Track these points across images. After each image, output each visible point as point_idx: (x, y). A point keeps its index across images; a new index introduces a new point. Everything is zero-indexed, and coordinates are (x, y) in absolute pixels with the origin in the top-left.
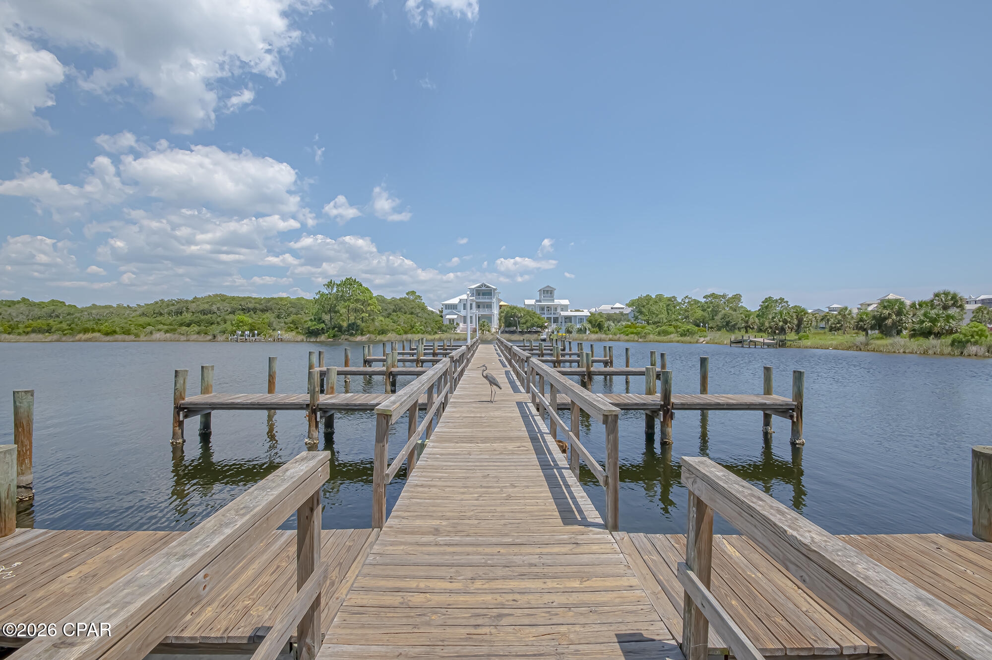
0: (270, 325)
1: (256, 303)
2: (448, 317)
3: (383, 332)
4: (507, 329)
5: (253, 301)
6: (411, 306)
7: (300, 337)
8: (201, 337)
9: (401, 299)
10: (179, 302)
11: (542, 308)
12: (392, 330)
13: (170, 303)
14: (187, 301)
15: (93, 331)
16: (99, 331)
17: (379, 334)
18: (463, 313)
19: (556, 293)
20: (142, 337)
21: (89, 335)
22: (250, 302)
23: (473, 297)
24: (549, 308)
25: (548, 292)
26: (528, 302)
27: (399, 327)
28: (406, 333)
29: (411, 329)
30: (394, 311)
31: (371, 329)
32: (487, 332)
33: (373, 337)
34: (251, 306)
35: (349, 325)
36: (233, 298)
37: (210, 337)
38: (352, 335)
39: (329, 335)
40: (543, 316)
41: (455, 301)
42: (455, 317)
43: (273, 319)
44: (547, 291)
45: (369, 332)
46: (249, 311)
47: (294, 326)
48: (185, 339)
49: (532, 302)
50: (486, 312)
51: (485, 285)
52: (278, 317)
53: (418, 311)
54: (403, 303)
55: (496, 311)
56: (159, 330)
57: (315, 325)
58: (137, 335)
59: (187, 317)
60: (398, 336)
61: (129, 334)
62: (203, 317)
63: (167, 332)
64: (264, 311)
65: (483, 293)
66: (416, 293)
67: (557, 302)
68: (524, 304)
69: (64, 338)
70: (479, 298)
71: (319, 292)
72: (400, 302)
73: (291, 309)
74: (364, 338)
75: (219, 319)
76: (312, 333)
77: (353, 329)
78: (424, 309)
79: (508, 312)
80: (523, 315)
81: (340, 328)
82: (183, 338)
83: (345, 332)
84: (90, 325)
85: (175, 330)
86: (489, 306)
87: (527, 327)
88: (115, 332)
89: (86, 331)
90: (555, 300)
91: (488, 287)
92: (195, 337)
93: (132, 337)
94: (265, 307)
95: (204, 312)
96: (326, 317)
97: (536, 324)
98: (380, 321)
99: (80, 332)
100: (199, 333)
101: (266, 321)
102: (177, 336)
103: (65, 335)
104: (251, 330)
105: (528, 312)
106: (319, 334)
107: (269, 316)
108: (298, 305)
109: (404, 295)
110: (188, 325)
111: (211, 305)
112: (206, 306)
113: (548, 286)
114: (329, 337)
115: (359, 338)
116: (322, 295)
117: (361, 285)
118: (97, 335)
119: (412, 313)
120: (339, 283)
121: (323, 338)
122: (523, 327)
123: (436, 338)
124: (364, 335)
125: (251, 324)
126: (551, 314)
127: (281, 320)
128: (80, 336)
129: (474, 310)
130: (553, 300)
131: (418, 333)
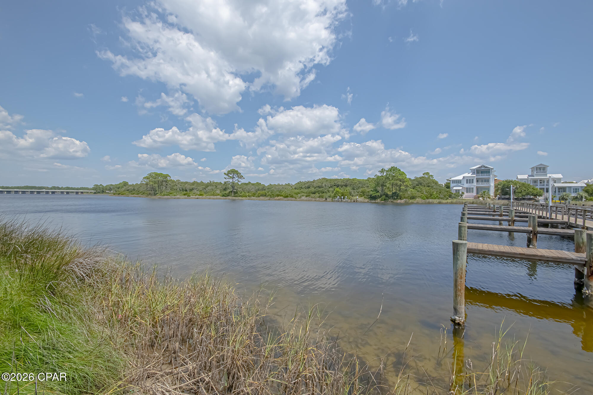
0: (350, 193)
1: (341, 182)
2: (454, 188)
3: (413, 198)
4: (503, 197)
6: (428, 182)
7: (367, 200)
8: (321, 199)
9: (420, 178)
10: (308, 182)
11: (535, 181)
12: (419, 197)
13: (305, 183)
14: (311, 182)
16: (282, 196)
17: (411, 199)
18: (466, 185)
19: (548, 169)
21: (279, 198)
22: (339, 182)
23: (474, 175)
24: (541, 180)
25: (542, 169)
26: (520, 177)
27: (423, 195)
28: (427, 198)
29: (431, 196)
30: (417, 185)
31: (406, 195)
32: (488, 199)
33: (407, 200)
34: (340, 183)
35: (393, 193)
36: (331, 180)
37: (324, 199)
38: (395, 199)
39: (382, 199)
40: (537, 187)
41: (460, 177)
42: (461, 188)
43: (351, 190)
44: (540, 169)
45: (405, 198)
46: (339, 186)
47: (363, 194)
48: (314, 200)
49: (525, 177)
50: (485, 185)
51: (484, 166)
52: (354, 189)
53: (433, 185)
54: (423, 180)
55: (492, 184)
56: (303, 196)
57: (375, 193)
59: (313, 189)
60: (423, 200)
61: (293, 197)
62: (319, 189)
63: (306, 197)
64: (346, 186)
65: (481, 172)
66: (429, 173)
68: (517, 178)
69: (271, 199)
70: (479, 175)
71: (376, 175)
72: (421, 180)
73: (359, 185)
74: (402, 201)
75: (326, 190)
76: (373, 198)
77: (396, 196)
78: (436, 183)
79: (504, 185)
80: (518, 187)
81: (387, 195)
82: (314, 199)
83: (390, 197)
84: (278, 193)
85: (309, 196)
86: (487, 181)
87: (523, 195)
89: (278, 196)
90: (548, 175)
91: (486, 167)
92: (318, 199)
93: (294, 199)
94: (345, 183)
95: (319, 187)
96: (379, 189)
97: (531, 193)
98: (411, 191)
99: (276, 196)
100: (319, 197)
101: (349, 191)
102: (311, 198)
103: (271, 197)
104: (343, 196)
105: (523, 184)
106: (376, 198)
107: (349, 189)
108: (362, 183)
109: (422, 175)
110: (314, 193)
111: (322, 184)
112: (320, 184)
113: (541, 164)
114: (382, 200)
115: (399, 201)
116: (378, 177)
117: (400, 170)
118: (281, 197)
119: (429, 186)
120: (387, 170)
121: (378, 200)
122: (518, 195)
123: (449, 202)
124: (402, 199)
125: (342, 193)
126: (544, 185)
127: (355, 191)
128: (276, 198)
129: (475, 183)
130: (546, 175)
131: (435, 198)
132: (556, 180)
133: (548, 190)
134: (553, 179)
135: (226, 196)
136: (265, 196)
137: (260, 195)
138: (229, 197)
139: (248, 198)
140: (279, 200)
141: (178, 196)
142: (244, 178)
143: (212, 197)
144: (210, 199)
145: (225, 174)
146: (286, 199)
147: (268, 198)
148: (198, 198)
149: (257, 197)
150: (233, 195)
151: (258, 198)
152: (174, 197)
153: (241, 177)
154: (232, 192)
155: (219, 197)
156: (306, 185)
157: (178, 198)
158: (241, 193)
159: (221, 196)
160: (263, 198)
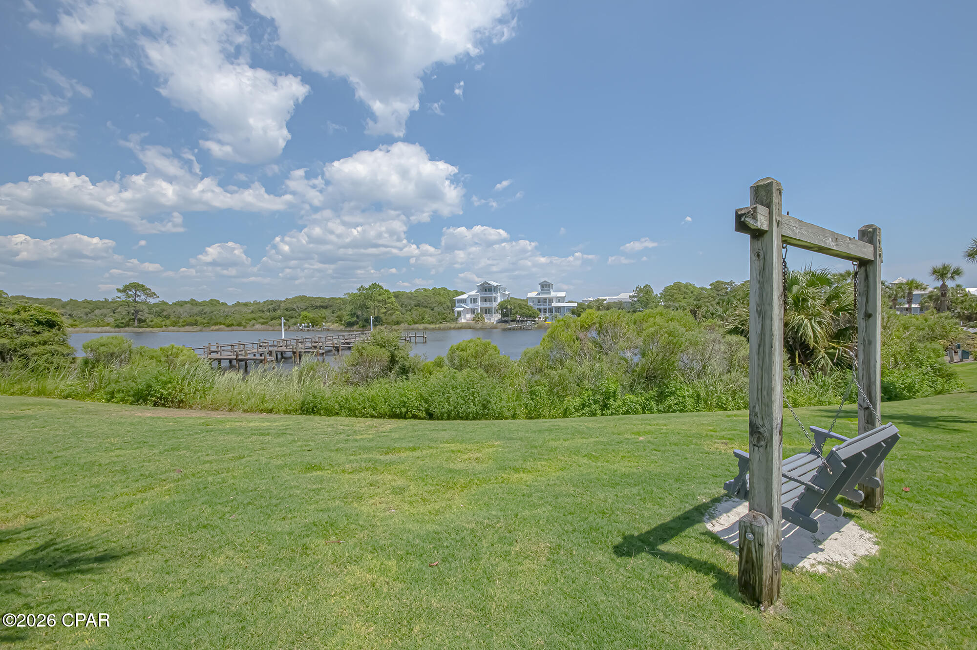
0: (325, 318)
2: (456, 309)
3: (398, 323)
4: (503, 319)
5: (320, 301)
6: (430, 302)
7: (341, 327)
11: (539, 300)
12: (406, 321)
13: (272, 302)
14: (281, 302)
15: (221, 324)
16: (224, 324)
18: (470, 306)
19: (552, 287)
20: (248, 328)
21: (218, 327)
23: (479, 293)
26: (529, 295)
27: (411, 319)
28: (416, 323)
29: (422, 320)
31: (389, 320)
34: (318, 304)
36: (309, 299)
39: (359, 326)
40: (536, 307)
41: (465, 296)
42: (461, 309)
43: (328, 314)
44: (546, 285)
45: (387, 323)
47: (340, 319)
49: (533, 294)
50: (488, 305)
52: (332, 312)
56: (259, 323)
57: (351, 318)
58: (245, 327)
60: (408, 326)
61: (241, 326)
63: (263, 324)
64: (326, 307)
65: (484, 289)
68: (526, 297)
69: (204, 329)
70: (483, 294)
74: (383, 328)
75: (296, 315)
76: (349, 324)
79: (502, 306)
80: (513, 307)
81: (368, 320)
82: (271, 328)
84: (221, 320)
85: (266, 323)
87: (517, 317)
88: (232, 325)
89: (216, 324)
90: (551, 293)
91: (489, 284)
93: (242, 328)
95: (289, 309)
96: (359, 312)
98: (396, 315)
99: (213, 325)
101: (324, 315)
102: (268, 327)
103: (204, 326)
105: (520, 305)
106: (353, 325)
107: (327, 312)
111: (293, 305)
112: (289, 306)
113: (545, 281)
116: (356, 296)
117: (382, 288)
118: (222, 326)
120: (367, 287)
121: (355, 328)
124: (384, 325)
125: (312, 318)
126: (541, 305)
128: (213, 328)
129: (479, 303)
131: (426, 322)
132: (560, 300)
133: (551, 310)
134: (557, 298)
135: (122, 327)
136: (196, 324)
137: (185, 323)
138: (127, 329)
139: (164, 328)
140: (216, 330)
142: (158, 297)
143: (94, 329)
144: (87, 332)
145: (118, 289)
146: (228, 329)
147: (199, 328)
149: (179, 327)
150: (136, 324)
151: (182, 329)
153: (152, 295)
154: (134, 320)
155: (109, 328)
156: (271, 307)
158: (151, 321)
159: (112, 327)
160: (191, 328)
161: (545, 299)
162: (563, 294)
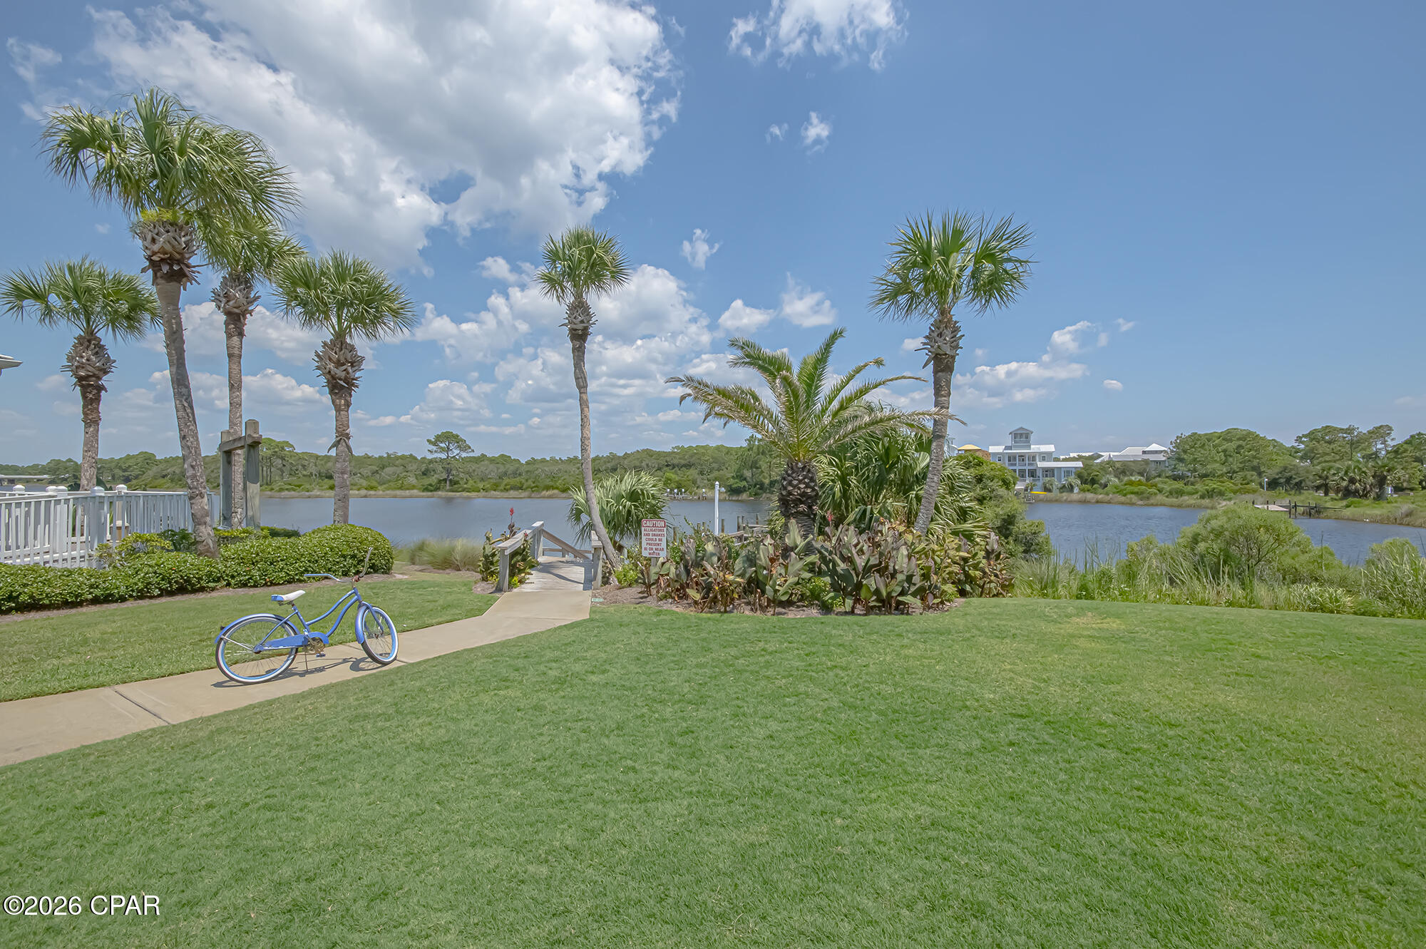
0: (694, 482)
1: (680, 458)
10: (614, 458)
11: (1012, 458)
14: (619, 458)
15: (552, 488)
16: (557, 488)
19: (1032, 437)
21: (550, 492)
22: (674, 456)
25: (1022, 436)
26: (992, 449)
34: (676, 461)
35: (771, 482)
36: (659, 454)
38: (773, 493)
39: (750, 493)
40: (1015, 468)
43: (697, 476)
44: (1021, 435)
46: (674, 468)
49: (1000, 449)
52: (701, 473)
57: (737, 482)
64: (687, 467)
67: (1034, 448)
68: (986, 452)
69: (533, 495)
73: (714, 465)
76: (735, 491)
77: (775, 486)
81: (762, 485)
83: (766, 489)
84: (548, 482)
89: (548, 488)
90: (1032, 446)
94: (688, 463)
96: (748, 474)
99: (543, 490)
101: (690, 478)
103: (533, 491)
104: (679, 488)
106: (742, 492)
107: (693, 473)
108: (719, 461)
111: (641, 462)
112: (637, 463)
113: (1022, 428)
114: (751, 495)
116: (745, 450)
118: (556, 491)
121: (744, 496)
125: (677, 482)
127: (704, 477)
128: (545, 493)
130: (1029, 447)
132: (1045, 456)
133: (1033, 474)
134: (1040, 453)
135: (431, 491)
136: (521, 488)
137: (508, 487)
138: (440, 493)
139: (483, 493)
140: (550, 497)
141: (316, 492)
142: (473, 451)
143: (398, 492)
144: (395, 497)
145: (429, 441)
146: (564, 495)
147: (527, 494)
148: (365, 496)
149: (502, 491)
150: (448, 487)
151: (506, 494)
152: (307, 493)
153: (466, 448)
154: (445, 480)
155: (415, 492)
156: (609, 465)
157: (317, 497)
158: (466, 483)
159: (419, 489)
160: (516, 492)
161: (1022, 456)
162: (1051, 448)
